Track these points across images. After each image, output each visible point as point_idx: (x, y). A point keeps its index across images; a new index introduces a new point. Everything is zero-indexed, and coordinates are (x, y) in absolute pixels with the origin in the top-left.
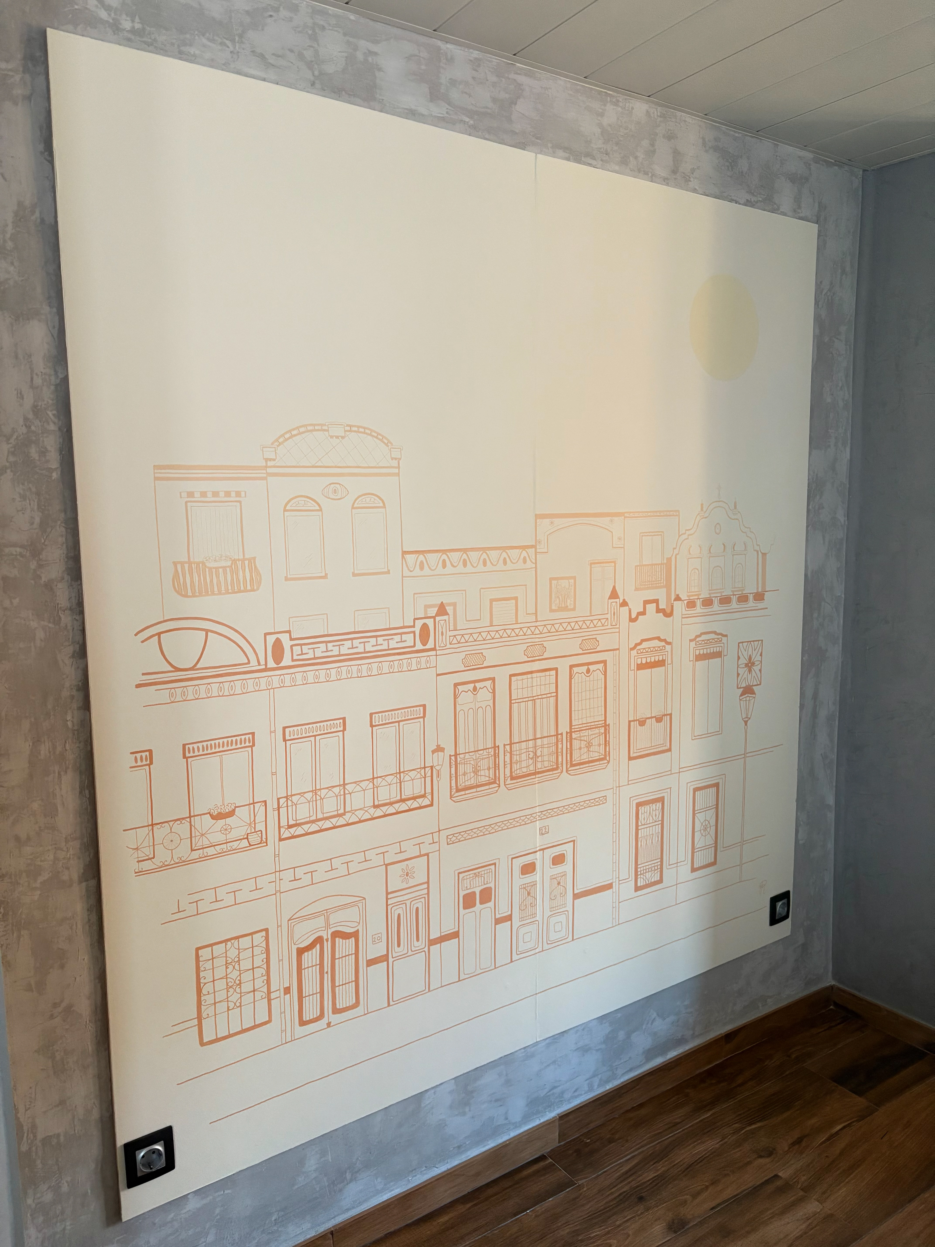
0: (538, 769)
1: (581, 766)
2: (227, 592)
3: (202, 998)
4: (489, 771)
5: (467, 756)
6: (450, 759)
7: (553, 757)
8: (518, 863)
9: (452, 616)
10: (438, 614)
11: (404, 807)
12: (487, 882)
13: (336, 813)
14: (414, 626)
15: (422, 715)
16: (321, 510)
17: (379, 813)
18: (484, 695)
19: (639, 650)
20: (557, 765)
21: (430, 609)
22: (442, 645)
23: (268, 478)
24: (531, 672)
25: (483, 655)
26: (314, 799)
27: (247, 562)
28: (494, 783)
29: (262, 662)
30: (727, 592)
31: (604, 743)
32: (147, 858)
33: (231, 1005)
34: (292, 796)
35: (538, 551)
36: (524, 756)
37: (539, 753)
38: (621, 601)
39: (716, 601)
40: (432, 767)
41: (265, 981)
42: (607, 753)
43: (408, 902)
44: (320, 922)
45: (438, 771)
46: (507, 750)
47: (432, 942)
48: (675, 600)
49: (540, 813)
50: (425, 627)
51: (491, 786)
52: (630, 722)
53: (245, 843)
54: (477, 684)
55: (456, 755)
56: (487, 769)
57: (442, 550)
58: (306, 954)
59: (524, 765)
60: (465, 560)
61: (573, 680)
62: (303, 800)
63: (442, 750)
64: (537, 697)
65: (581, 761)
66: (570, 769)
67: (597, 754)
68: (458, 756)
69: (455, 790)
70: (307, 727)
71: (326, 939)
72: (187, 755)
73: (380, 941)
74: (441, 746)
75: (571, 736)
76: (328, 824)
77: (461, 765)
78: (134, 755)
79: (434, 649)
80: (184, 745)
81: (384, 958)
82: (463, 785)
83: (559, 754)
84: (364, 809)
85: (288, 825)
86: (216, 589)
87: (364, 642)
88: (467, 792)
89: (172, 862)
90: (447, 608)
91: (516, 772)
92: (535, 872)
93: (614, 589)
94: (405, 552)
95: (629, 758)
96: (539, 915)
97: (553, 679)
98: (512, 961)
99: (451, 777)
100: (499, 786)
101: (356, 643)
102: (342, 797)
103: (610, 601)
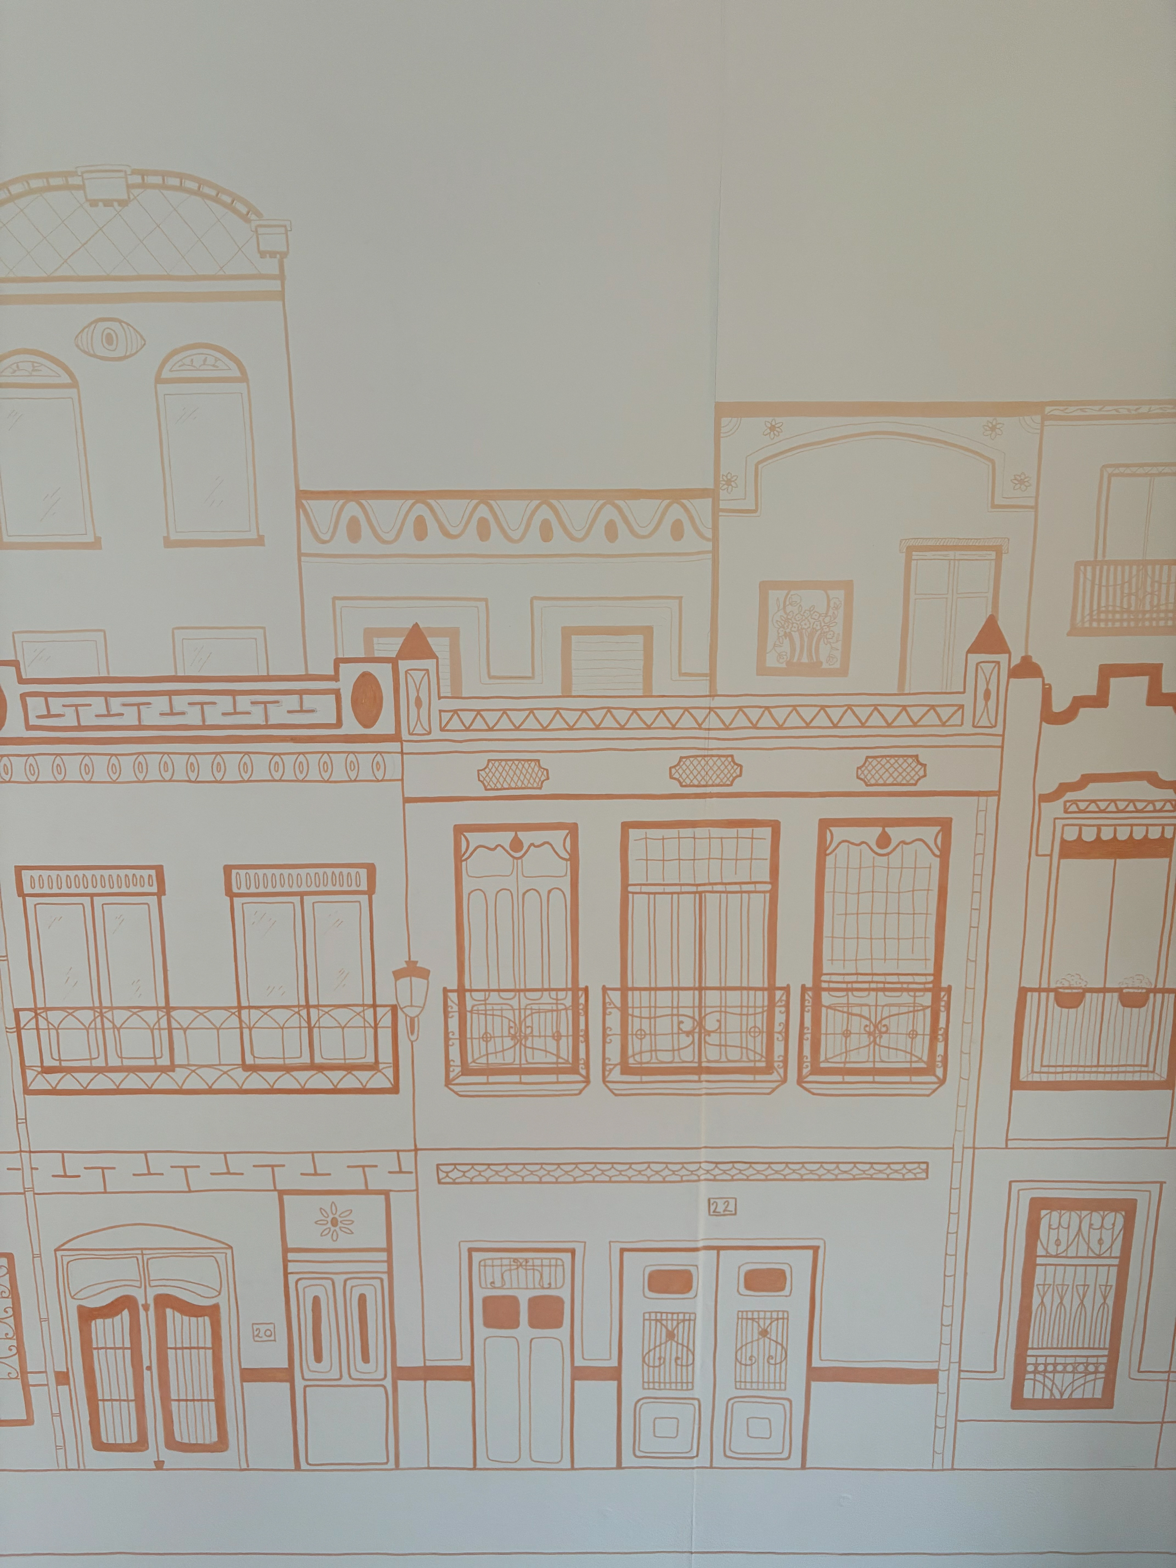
0: (709, 1061)
1: (847, 1078)
4: (558, 1041)
5: (494, 997)
6: (446, 997)
7: (759, 1039)
8: (641, 1264)
9: (448, 663)
10: (403, 654)
11: (319, 1080)
12: (550, 1284)
13: (151, 1063)
15: (364, 887)
16: (74, 384)
17: (255, 1081)
18: (545, 863)
19: (1075, 802)
20: (767, 1062)
21: (382, 640)
22: (419, 730)
24: (693, 824)
25: (540, 767)
26: (99, 1025)
28: (573, 1071)
31: (928, 1031)
34: (47, 1009)
35: (723, 505)
36: (664, 1025)
37: (711, 1023)
38: (1016, 661)
40: (394, 1009)
41: (14, 1351)
42: (939, 1059)
43: (339, 1280)
44: (129, 1269)
45: (412, 1020)
46: (612, 1002)
47: (403, 1374)
49: (712, 1165)
50: (366, 683)
51: (564, 1078)
52: (1023, 992)
54: (521, 835)
55: (461, 991)
56: (553, 1037)
57: (414, 493)
58: (99, 1321)
59: (666, 1046)
60: (483, 522)
61: (830, 860)
62: (72, 1022)
63: (424, 974)
64: (709, 888)
65: (851, 1065)
66: (810, 1078)
67: (901, 1056)
68: (468, 994)
69: (458, 1069)
70: (72, 874)
71: (143, 1305)
73: (272, 1338)
74: (418, 965)
75: (818, 998)
76: (133, 1081)
77: (474, 1016)
79: (396, 737)
81: (286, 1375)
82: (483, 1060)
83: (776, 1035)
84: (220, 1067)
85: (42, 1066)
87: (202, 704)
88: (492, 1079)
90: (430, 640)
91: (637, 1058)
92: (691, 1294)
93: (991, 627)
94: (305, 492)
95: (1016, 1084)
96: (701, 1389)
97: (764, 849)
98: (619, 1466)
99: (447, 1039)
100: (587, 1081)
101: (180, 703)
102: (165, 1033)
103: (974, 658)
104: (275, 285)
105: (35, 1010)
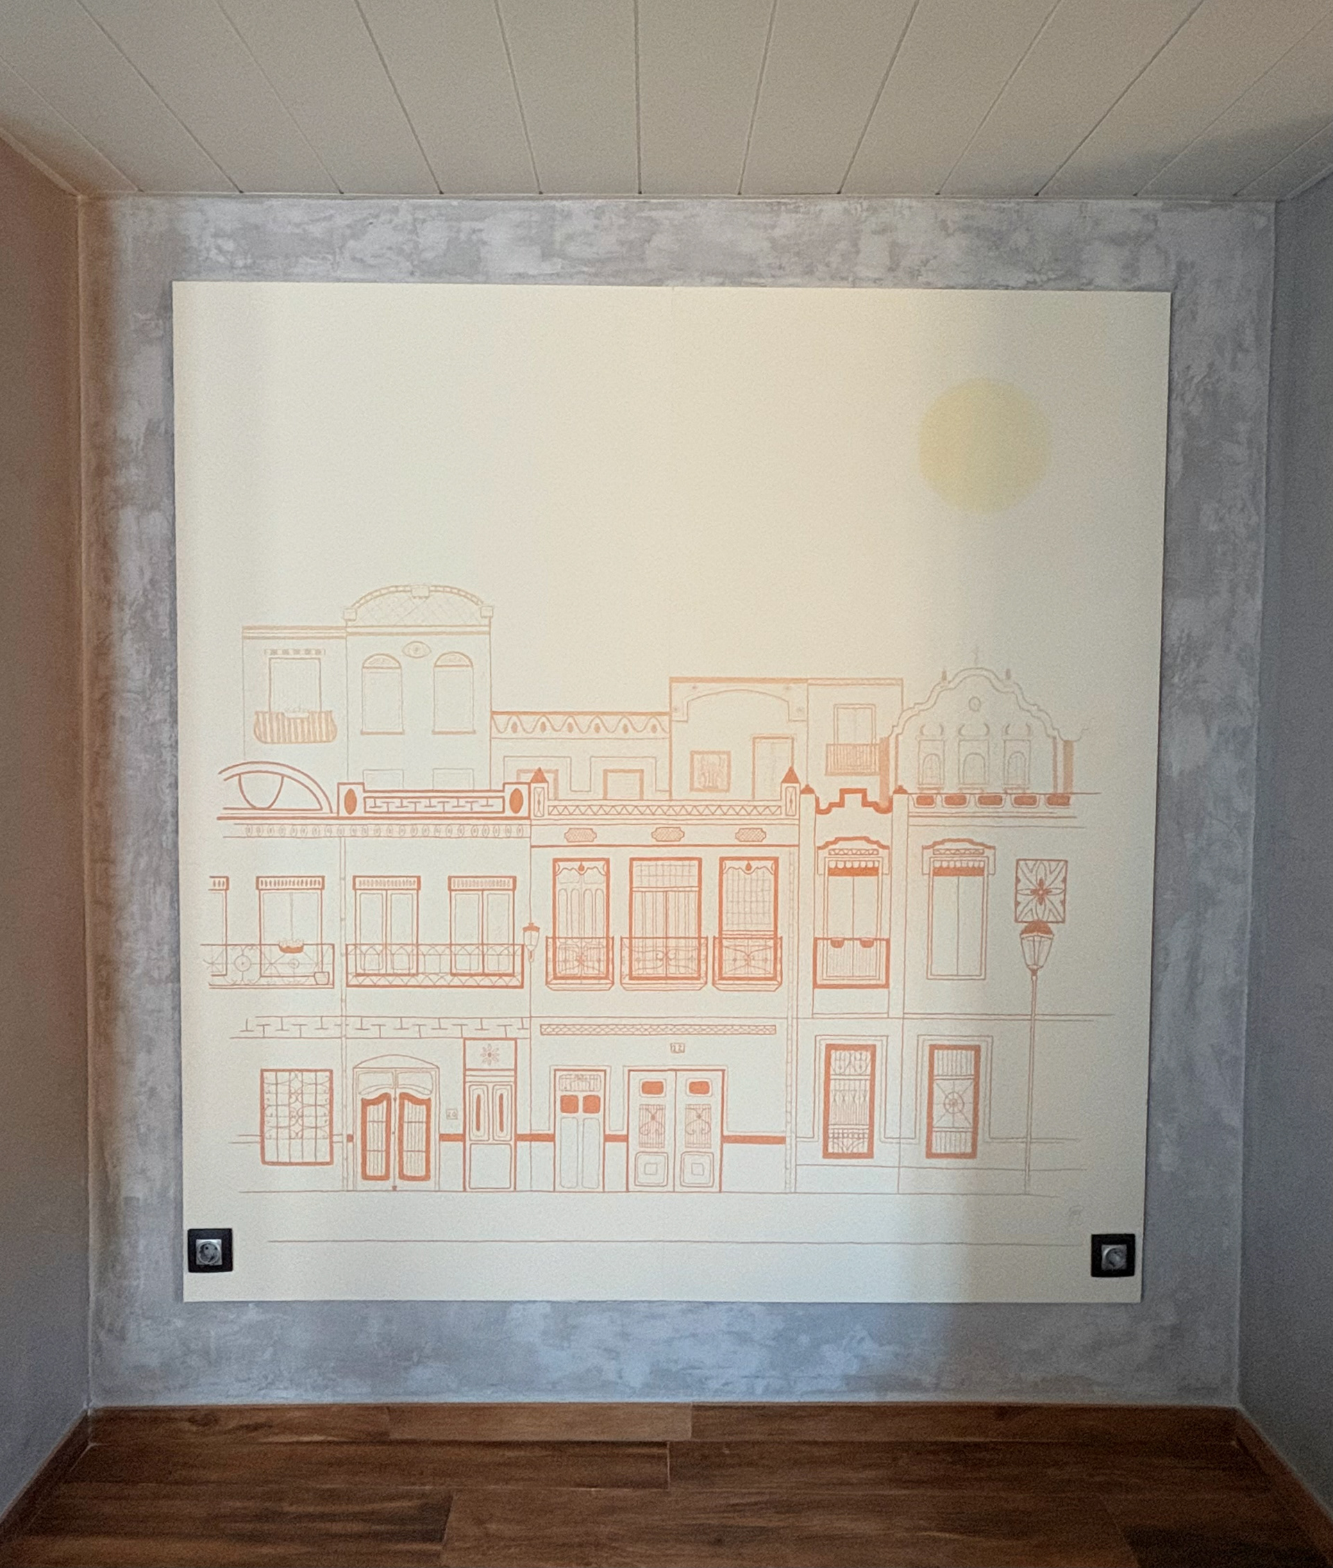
0: (671, 974)
1: (737, 982)
2: (304, 742)
3: (266, 1118)
4: (599, 963)
5: (570, 942)
6: (547, 941)
7: (694, 963)
8: (637, 1079)
9: (553, 784)
10: (532, 781)
11: (486, 981)
12: (594, 1089)
13: (407, 972)
14: (503, 791)
15: (511, 887)
16: (400, 667)
17: (456, 981)
18: (594, 876)
19: (834, 850)
20: (698, 974)
21: (524, 775)
22: (539, 814)
23: (349, 638)
24: (663, 859)
25: (593, 832)
26: (385, 953)
28: (606, 978)
29: (335, 808)
30: (995, 788)
31: (773, 959)
32: (220, 974)
33: (293, 1135)
34: (361, 944)
35: (673, 718)
36: (650, 955)
37: (671, 956)
38: (803, 786)
39: (972, 800)
40: (523, 946)
41: (328, 1122)
42: (779, 973)
43: (490, 1086)
44: (387, 1079)
45: (531, 952)
46: (625, 944)
47: (520, 1138)
48: (895, 792)
49: (673, 1027)
50: (517, 793)
51: (602, 981)
52: (816, 940)
53: (312, 980)
54: (584, 863)
55: (554, 938)
56: (597, 961)
57: (541, 712)
58: (372, 1107)
59: (650, 966)
60: (570, 725)
61: (725, 876)
62: (371, 951)
63: (537, 929)
64: (670, 889)
65: (736, 976)
66: (718, 982)
67: (761, 971)
68: (557, 940)
69: (552, 977)
70: (379, 879)
71: (394, 1099)
72: (260, 887)
73: (456, 1117)
74: (535, 925)
75: (721, 942)
76: (397, 981)
77: (560, 950)
78: (213, 879)
79: (528, 818)
80: (258, 878)
81: (462, 1138)
82: (564, 972)
83: (702, 961)
84: (440, 974)
85: (356, 973)
86: (293, 738)
87: (444, 802)
88: (568, 982)
89: (243, 983)
90: (546, 775)
91: (637, 972)
92: (663, 1095)
93: (791, 770)
94: (495, 712)
95: (815, 985)
96: (669, 1148)
97: (695, 871)
98: (628, 1191)
99: (547, 961)
100: (613, 983)
101: (434, 801)
102: (415, 957)
103: (785, 785)
104: (486, 629)
105: (355, 945)
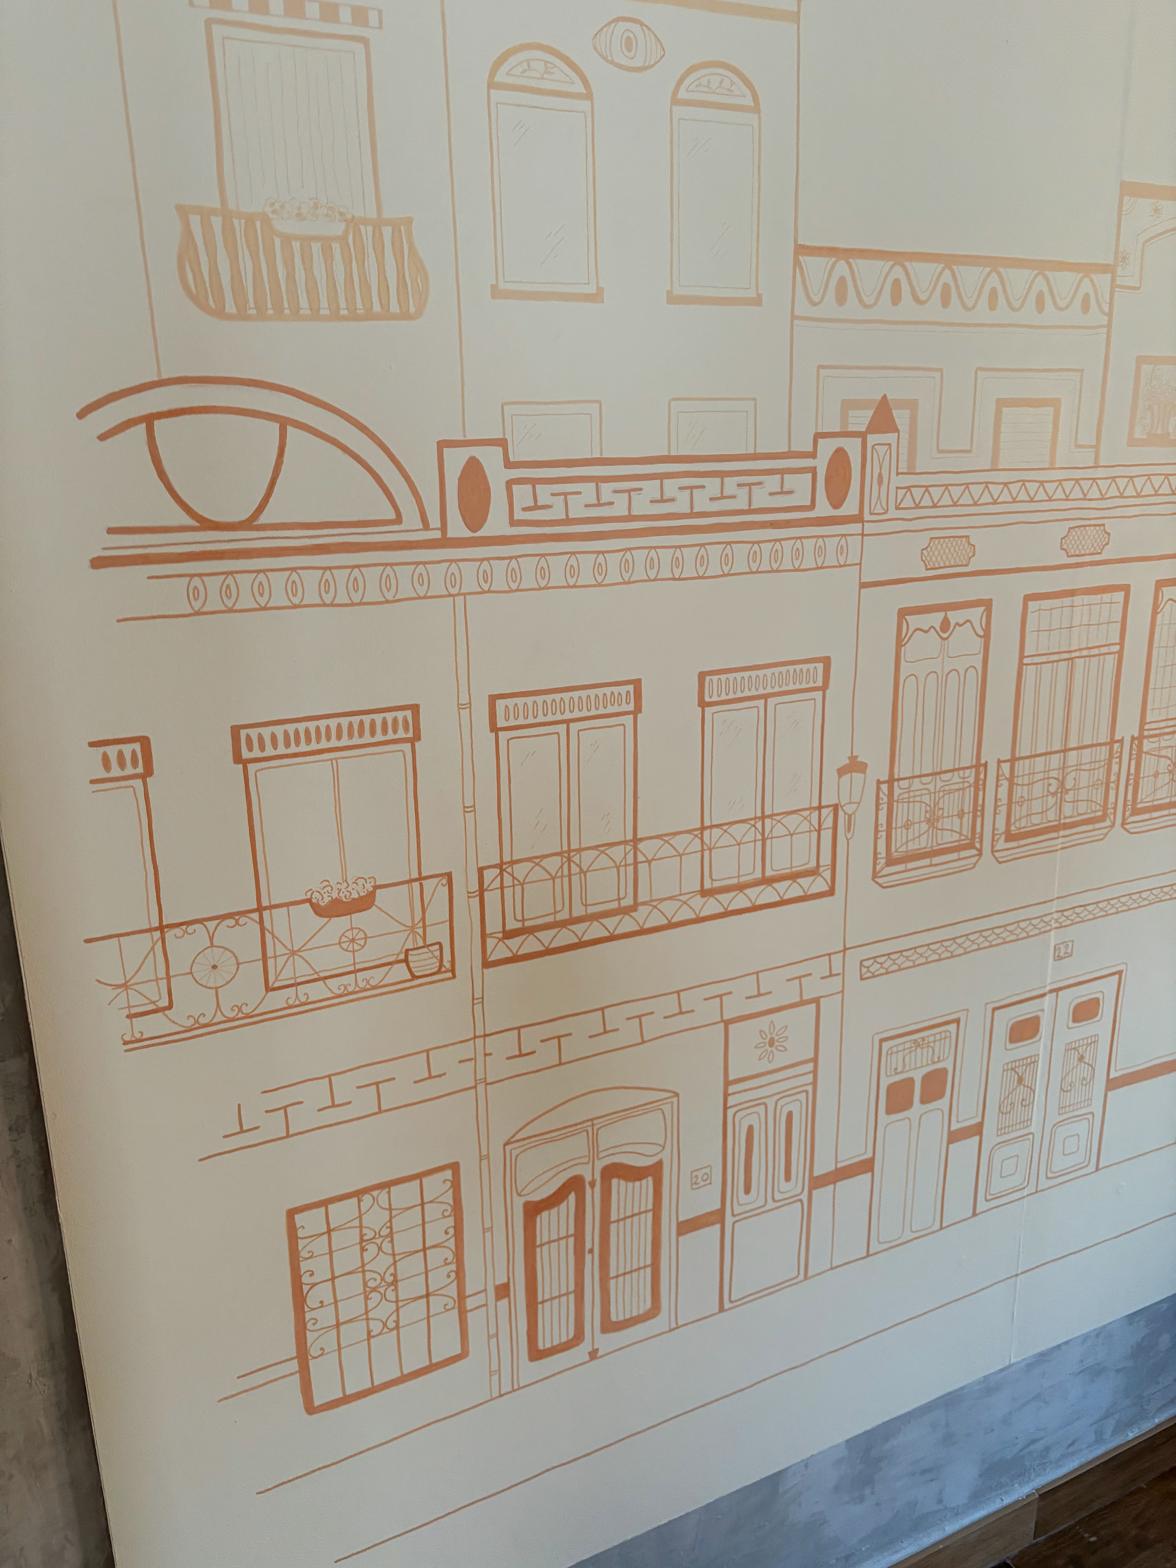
0: (1065, 818)
1: (1155, 814)
2: (335, 316)
3: (308, 1316)
4: (962, 819)
5: (917, 784)
6: (878, 789)
7: (1099, 791)
8: (1005, 1019)
9: (907, 436)
10: (873, 428)
11: (768, 895)
12: (939, 1058)
13: (615, 905)
14: (813, 455)
15: (819, 683)
16: (589, 95)
17: (712, 906)
18: (965, 639)
20: (1103, 811)
21: (856, 413)
22: (878, 509)
24: (1072, 593)
25: (969, 544)
26: (566, 872)
27: (387, 231)
28: (971, 846)
29: (434, 521)
32: (151, 1007)
33: (376, 1327)
34: (513, 863)
35: (1119, 281)
36: (1037, 789)
37: (1069, 782)
40: (836, 808)
41: (453, 1275)
43: (770, 1102)
44: (578, 1145)
45: (850, 816)
46: (1003, 775)
47: (818, 1182)
49: (1060, 914)
50: (839, 460)
51: (964, 854)
53: (400, 972)
54: (950, 614)
55: (891, 781)
56: (958, 815)
57: (894, 253)
58: (545, 1214)
59: (1038, 808)
60: (946, 288)
61: (1158, 618)
62: (538, 873)
63: (863, 768)
64: (1077, 654)
65: (1156, 803)
66: (1130, 820)
68: (896, 783)
69: (883, 861)
70: (549, 698)
71: (590, 1183)
72: (246, 754)
73: (708, 1182)
74: (859, 759)
75: (1140, 746)
76: (596, 931)
77: (900, 805)
78: (101, 750)
79: (858, 519)
80: (235, 731)
81: (717, 1217)
82: (903, 848)
83: (1111, 785)
84: (680, 898)
85: (504, 931)
86: (304, 302)
87: (691, 488)
88: (910, 865)
89: (219, 1018)
90: (895, 413)
91: (1017, 825)
92: (1037, 1038)
94: (802, 247)
96: (1036, 1123)
97: (1118, 612)
98: (974, 1214)
99: (877, 831)
100: (980, 854)
101: (673, 487)
102: (630, 869)
104: (793, 5)
105: (500, 865)
